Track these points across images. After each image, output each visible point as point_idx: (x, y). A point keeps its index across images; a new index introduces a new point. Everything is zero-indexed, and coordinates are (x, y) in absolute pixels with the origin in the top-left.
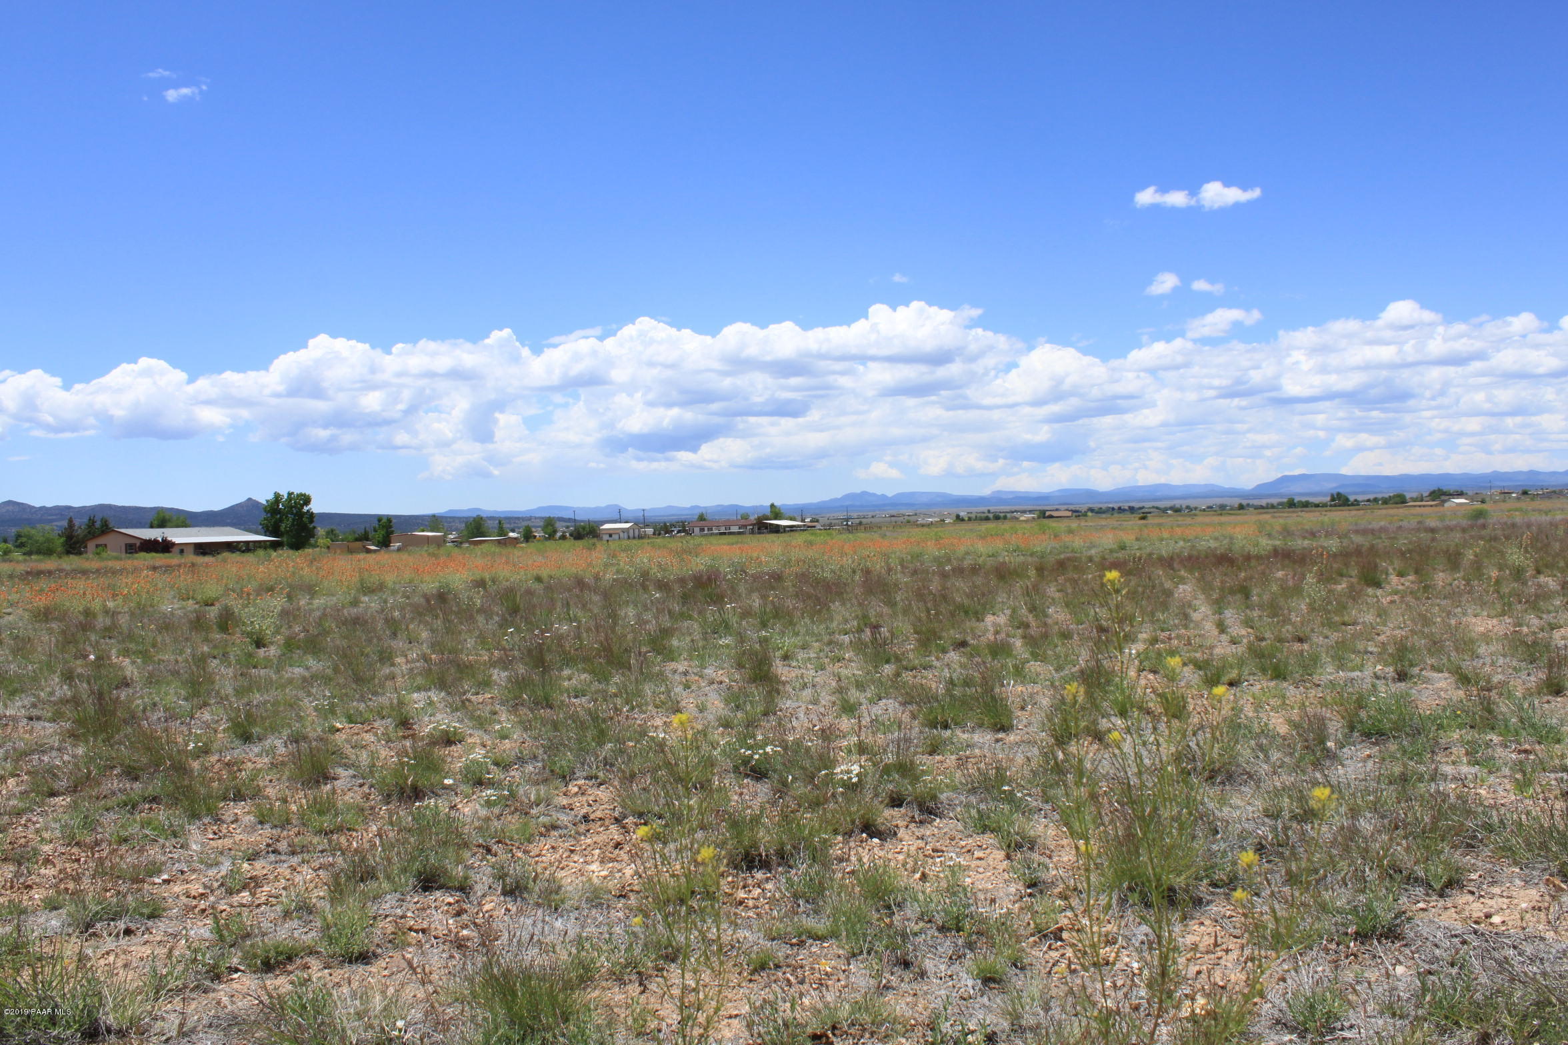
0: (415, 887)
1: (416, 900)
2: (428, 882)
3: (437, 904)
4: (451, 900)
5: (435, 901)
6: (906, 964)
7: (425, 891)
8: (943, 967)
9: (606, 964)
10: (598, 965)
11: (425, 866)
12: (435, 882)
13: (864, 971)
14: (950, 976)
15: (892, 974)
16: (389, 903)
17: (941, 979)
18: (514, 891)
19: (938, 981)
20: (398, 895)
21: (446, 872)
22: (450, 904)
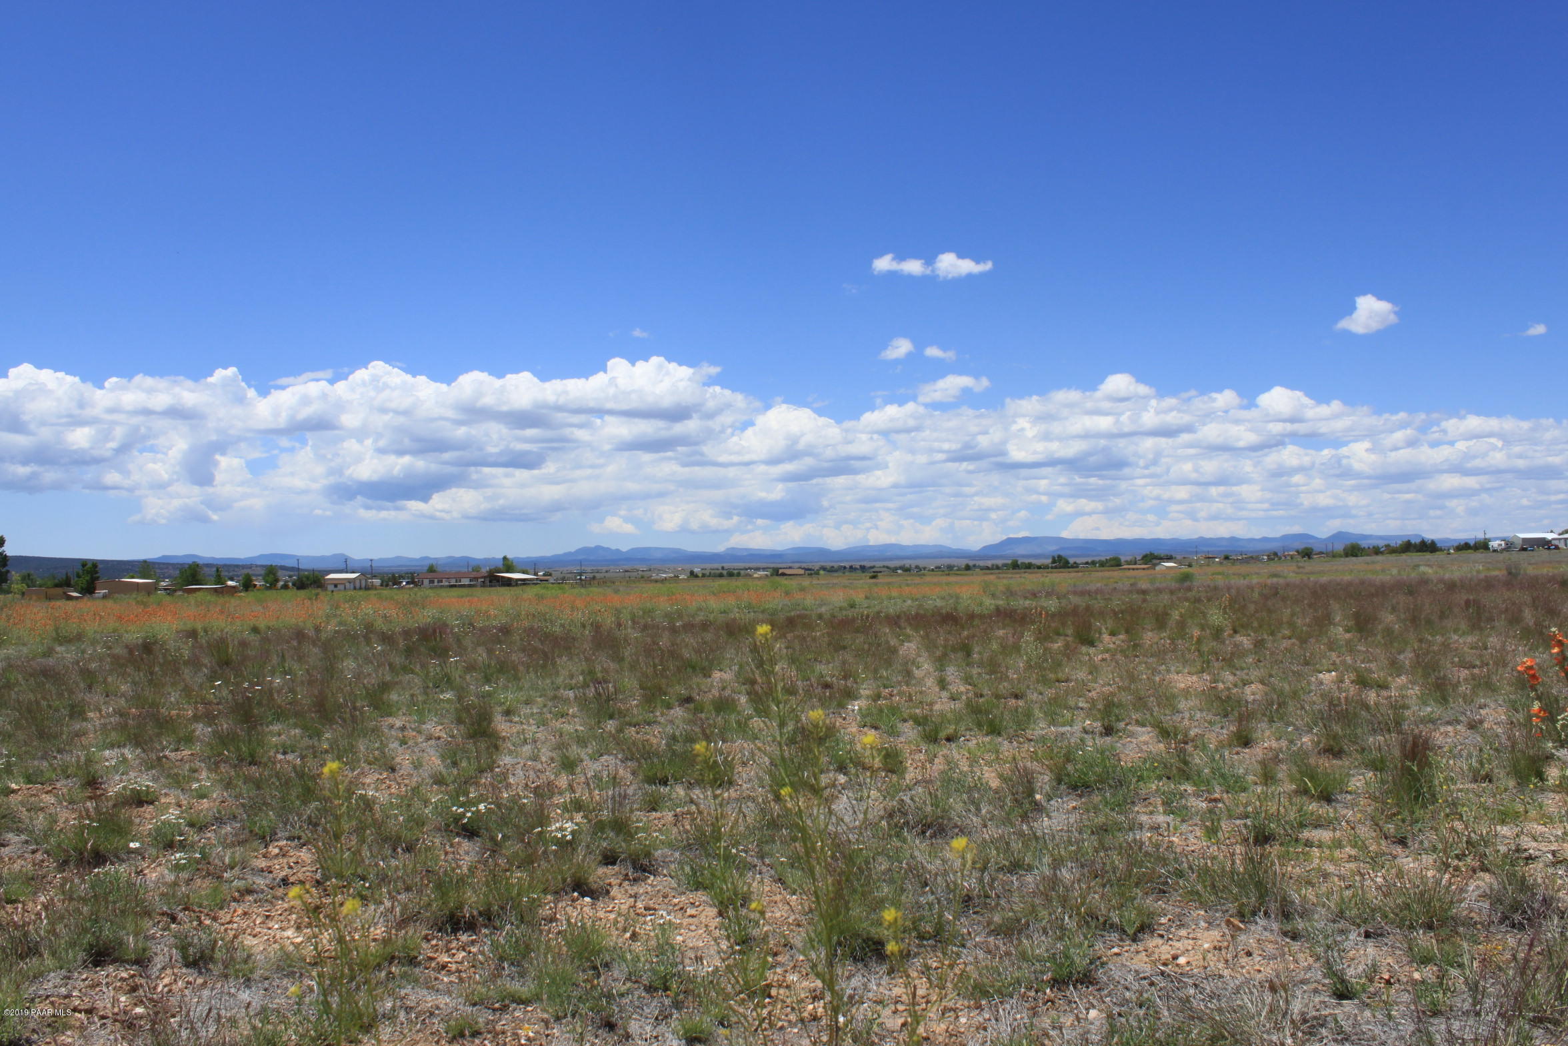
0: (85, 961)
1: (84, 976)
2: (100, 956)
3: (109, 980)
4: (125, 975)
5: (107, 976)
6: (610, 1026)
7: (96, 966)
8: (648, 1028)
9: (294, 1037)
10: (285, 1038)
11: (98, 937)
12: (109, 955)
13: (568, 1035)
14: (656, 1037)
15: (597, 1037)
16: (52, 982)
17: (646, 1040)
18: (198, 960)
19: (643, 1043)
20: (64, 972)
21: (121, 944)
22: (124, 980)
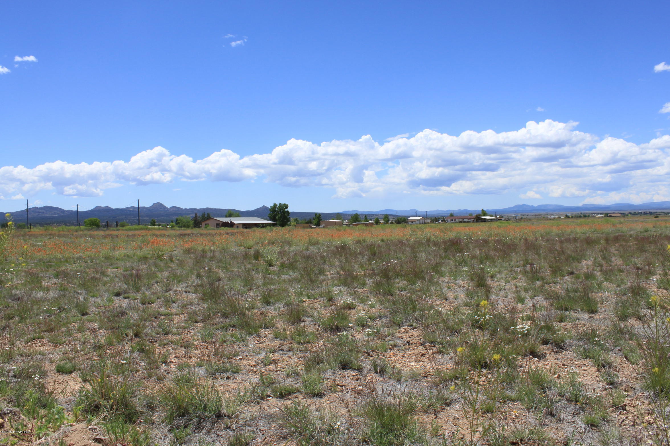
0: (339, 368)
1: (340, 373)
2: (345, 366)
3: (349, 375)
4: (354, 374)
5: (348, 374)
6: (552, 415)
7: (343, 370)
8: (570, 418)
9: (420, 405)
10: (417, 405)
11: (343, 359)
12: (347, 366)
13: (533, 416)
14: (573, 422)
15: (546, 419)
16: (328, 374)
17: (569, 423)
18: (382, 372)
19: (568, 424)
20: (332, 371)
21: (352, 362)
22: (353, 376)
